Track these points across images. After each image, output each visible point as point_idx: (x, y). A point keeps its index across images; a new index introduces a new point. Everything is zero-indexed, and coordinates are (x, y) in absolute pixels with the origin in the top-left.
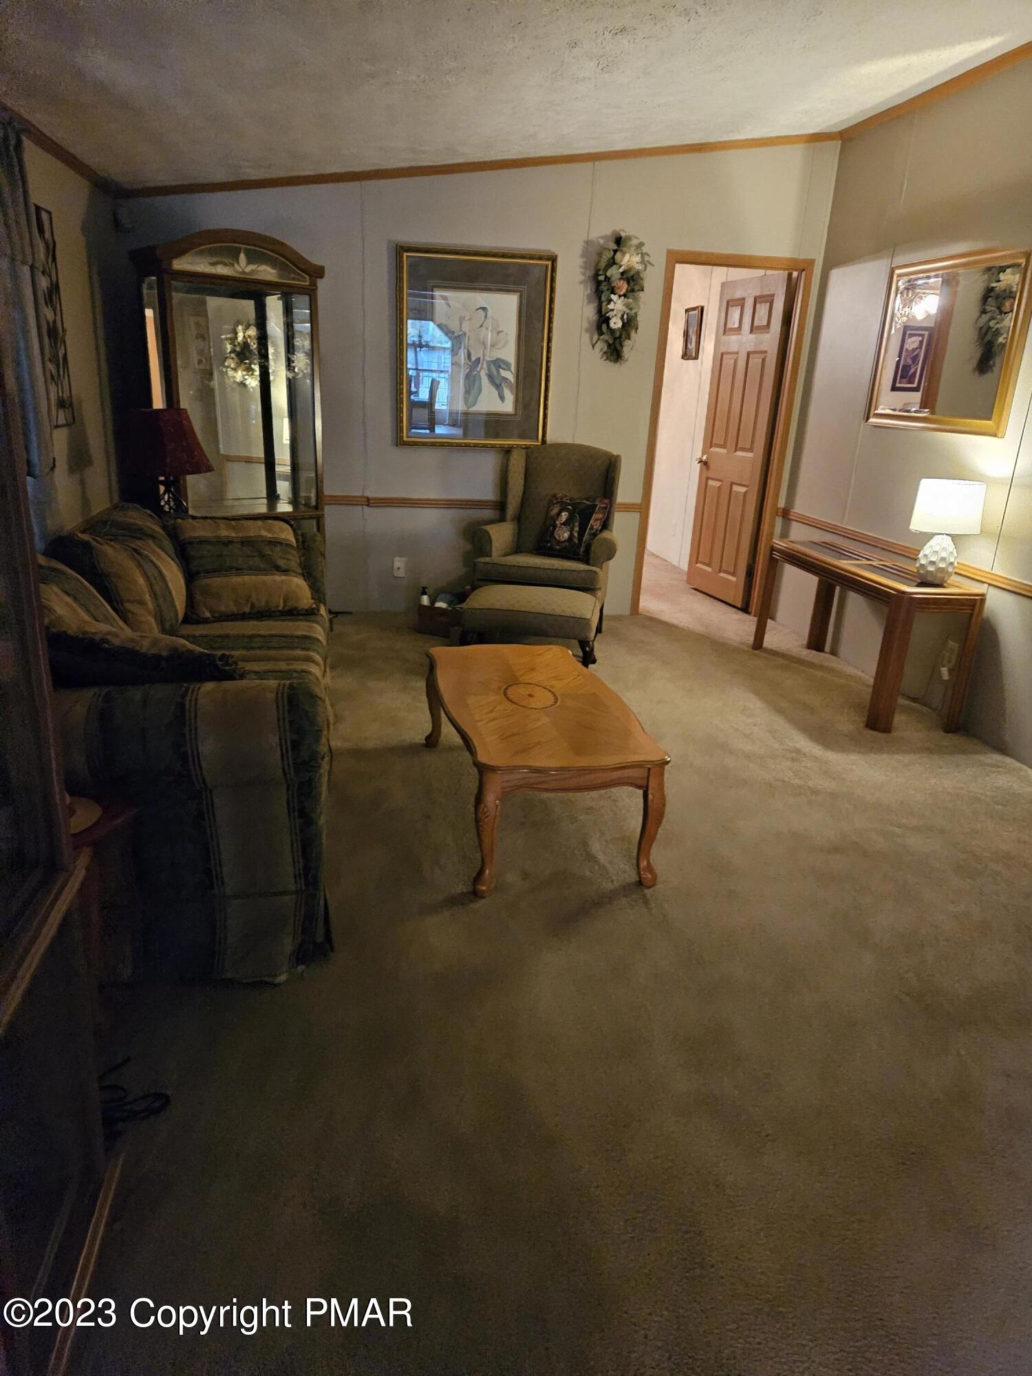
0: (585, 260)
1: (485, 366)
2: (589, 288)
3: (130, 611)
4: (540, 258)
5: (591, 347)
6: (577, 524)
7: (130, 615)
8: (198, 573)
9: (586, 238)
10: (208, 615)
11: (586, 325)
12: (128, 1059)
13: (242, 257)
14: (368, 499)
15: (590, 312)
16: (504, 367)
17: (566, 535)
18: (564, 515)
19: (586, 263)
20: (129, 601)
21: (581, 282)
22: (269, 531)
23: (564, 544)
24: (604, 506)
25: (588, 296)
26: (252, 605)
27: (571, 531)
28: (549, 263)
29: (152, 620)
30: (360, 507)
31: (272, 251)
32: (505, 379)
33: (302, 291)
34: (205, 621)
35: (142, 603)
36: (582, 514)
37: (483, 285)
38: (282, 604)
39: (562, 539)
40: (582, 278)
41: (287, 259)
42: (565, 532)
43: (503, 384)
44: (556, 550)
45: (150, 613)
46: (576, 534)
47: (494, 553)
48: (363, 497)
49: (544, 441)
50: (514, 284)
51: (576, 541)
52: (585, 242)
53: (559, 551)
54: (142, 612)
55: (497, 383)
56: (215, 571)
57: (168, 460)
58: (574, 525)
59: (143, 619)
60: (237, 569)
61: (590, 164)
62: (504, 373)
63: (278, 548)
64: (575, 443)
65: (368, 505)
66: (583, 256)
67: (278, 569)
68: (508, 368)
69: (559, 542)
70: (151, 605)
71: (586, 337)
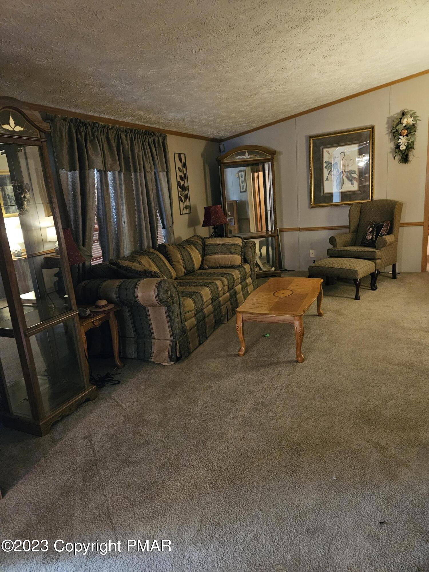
0: (388, 125)
1: (345, 174)
2: (390, 135)
3: (175, 264)
4: (366, 129)
5: (393, 158)
6: (375, 233)
7: (175, 266)
8: (206, 254)
9: (388, 116)
10: (207, 267)
11: (390, 150)
12: (120, 373)
13: (247, 154)
14: (300, 228)
15: (392, 145)
16: (354, 173)
17: (370, 237)
18: (371, 229)
19: (388, 126)
20: (174, 262)
21: (387, 134)
22: (232, 240)
23: (369, 241)
24: (387, 224)
25: (391, 139)
26: (220, 264)
27: (372, 236)
28: (371, 130)
29: (182, 268)
30: (297, 232)
31: (256, 150)
32: (354, 177)
33: (268, 161)
34: (206, 269)
35: (179, 262)
36: (378, 228)
37: (341, 144)
38: (229, 263)
39: (369, 239)
40: (387, 132)
41: (262, 151)
42: (370, 236)
43: (353, 180)
44: (366, 243)
45: (181, 265)
46: (374, 237)
47: (338, 245)
48: (298, 228)
49: (372, 199)
50: (356, 141)
51: (374, 239)
52: (388, 118)
53: (368, 244)
54: (179, 265)
55: (350, 179)
56: (211, 254)
57: (212, 221)
58: (374, 233)
59: (179, 267)
60: (218, 253)
61: (389, 87)
62: (353, 175)
63: (233, 247)
64: (387, 199)
65: (300, 231)
66: (387, 123)
67: (231, 253)
68: (355, 173)
69: (368, 240)
70: (182, 263)
71: (391, 156)
